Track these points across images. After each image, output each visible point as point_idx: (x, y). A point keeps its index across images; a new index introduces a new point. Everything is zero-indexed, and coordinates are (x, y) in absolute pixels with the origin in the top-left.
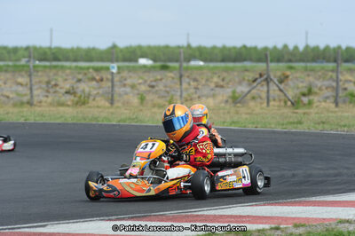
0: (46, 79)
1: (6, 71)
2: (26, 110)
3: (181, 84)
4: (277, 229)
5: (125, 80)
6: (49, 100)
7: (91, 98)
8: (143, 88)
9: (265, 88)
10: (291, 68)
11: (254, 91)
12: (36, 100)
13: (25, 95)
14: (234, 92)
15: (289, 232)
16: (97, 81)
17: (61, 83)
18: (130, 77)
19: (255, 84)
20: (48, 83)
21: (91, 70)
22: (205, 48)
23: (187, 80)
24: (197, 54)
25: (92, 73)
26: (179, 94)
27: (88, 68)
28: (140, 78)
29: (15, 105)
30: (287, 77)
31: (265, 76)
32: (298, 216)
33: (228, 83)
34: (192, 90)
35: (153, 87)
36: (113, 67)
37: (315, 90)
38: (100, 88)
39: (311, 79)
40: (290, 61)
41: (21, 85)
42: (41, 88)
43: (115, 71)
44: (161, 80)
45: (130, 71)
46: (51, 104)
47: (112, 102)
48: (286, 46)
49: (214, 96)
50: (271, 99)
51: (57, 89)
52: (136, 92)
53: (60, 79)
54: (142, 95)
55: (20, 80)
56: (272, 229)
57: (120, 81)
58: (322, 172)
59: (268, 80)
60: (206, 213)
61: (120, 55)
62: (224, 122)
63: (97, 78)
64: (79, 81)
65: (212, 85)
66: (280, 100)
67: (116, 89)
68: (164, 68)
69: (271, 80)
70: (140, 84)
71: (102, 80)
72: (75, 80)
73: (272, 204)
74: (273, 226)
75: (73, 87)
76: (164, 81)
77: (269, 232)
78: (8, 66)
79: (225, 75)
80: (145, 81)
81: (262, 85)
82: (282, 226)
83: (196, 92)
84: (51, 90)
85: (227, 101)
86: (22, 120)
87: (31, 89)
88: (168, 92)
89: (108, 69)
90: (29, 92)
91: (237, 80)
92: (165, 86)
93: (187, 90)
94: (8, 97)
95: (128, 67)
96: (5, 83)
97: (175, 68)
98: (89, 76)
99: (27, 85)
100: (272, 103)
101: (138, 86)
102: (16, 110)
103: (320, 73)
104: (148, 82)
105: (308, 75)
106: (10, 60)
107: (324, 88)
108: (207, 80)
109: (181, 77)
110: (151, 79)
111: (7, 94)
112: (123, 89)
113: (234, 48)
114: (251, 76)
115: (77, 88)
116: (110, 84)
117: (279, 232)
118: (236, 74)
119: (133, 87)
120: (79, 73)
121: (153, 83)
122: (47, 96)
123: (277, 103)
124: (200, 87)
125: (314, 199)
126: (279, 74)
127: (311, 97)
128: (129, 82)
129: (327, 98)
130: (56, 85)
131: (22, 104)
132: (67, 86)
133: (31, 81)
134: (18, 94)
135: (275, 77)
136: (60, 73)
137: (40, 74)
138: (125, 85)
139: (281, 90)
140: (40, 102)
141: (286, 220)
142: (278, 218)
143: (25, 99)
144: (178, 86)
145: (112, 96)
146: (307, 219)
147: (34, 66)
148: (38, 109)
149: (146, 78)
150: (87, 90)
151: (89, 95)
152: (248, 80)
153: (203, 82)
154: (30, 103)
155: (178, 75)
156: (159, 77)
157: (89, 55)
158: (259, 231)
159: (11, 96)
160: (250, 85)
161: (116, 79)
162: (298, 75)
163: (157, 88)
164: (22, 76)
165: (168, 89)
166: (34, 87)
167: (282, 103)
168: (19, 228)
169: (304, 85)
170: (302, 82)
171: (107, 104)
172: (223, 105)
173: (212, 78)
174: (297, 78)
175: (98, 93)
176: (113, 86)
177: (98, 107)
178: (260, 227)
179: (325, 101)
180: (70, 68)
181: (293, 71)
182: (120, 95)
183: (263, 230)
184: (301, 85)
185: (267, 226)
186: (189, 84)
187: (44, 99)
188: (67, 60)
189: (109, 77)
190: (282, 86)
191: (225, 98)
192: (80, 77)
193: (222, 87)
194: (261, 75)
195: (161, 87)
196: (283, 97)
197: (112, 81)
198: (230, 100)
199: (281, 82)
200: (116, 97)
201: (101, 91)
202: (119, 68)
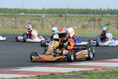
0: (21, 19)
1: (8, 17)
2: (14, 30)
3: (66, 22)
4: (96, 70)
5: (47, 20)
6: (22, 26)
7: (36, 26)
8: (53, 23)
9: (94, 23)
10: (102, 16)
11: (90, 24)
12: (17, 26)
13: (14, 25)
14: (83, 24)
15: (100, 71)
16: (38, 20)
17: (26, 21)
18: (49, 19)
19: (90, 22)
20: (22, 21)
21: (36, 17)
22: (74, 9)
23: (68, 20)
24: (71, 11)
25: (37, 18)
26: (65, 24)
27: (35, 16)
28: (52, 19)
29: (11, 28)
30: (101, 19)
31: (94, 19)
32: (103, 66)
33: (81, 21)
34: (70, 24)
35: (56, 22)
36: (43, 16)
37: (110, 23)
38: (39, 22)
39: (109, 20)
40: (102, 14)
41: (13, 21)
42: (19, 22)
43: (44, 17)
44: (59, 20)
45: (49, 17)
46: (23, 28)
47: (43, 27)
48: (101, 9)
49: (77, 25)
50: (96, 26)
51: (25, 23)
52: (51, 24)
53: (26, 19)
54: (53, 25)
55: (13, 20)
56: (94, 70)
57: (46, 20)
58: (111, 51)
59: (95, 20)
60: (72, 65)
61: (46, 12)
62: (80, 34)
63: (38, 19)
64: (32, 20)
65: (76, 22)
66: (99, 27)
67: (44, 23)
68: (61, 16)
69: (96, 20)
70: (52, 21)
71: (39, 20)
72: (31, 20)
73: (95, 62)
74: (95, 69)
75: (30, 22)
76: (60, 20)
77: (94, 71)
78: (9, 15)
79: (80, 18)
80: (54, 20)
81: (93, 22)
82: (98, 69)
83: (71, 24)
84: (23, 23)
85: (81, 27)
86: (13, 33)
87: (16, 23)
88: (61, 24)
89: (41, 16)
90: (15, 24)
91: (84, 20)
92: (61, 22)
93: (68, 23)
94: (8, 25)
95: (48, 16)
96: (7, 21)
97: (64, 16)
98: (35, 18)
99: (14, 21)
100: (96, 28)
101: (52, 22)
102: (11, 30)
103: (112, 18)
104: (55, 21)
105: (108, 19)
106: (9, 13)
107: (113, 23)
108: (75, 20)
109: (66, 19)
110: (56, 20)
111: (8, 24)
112: (47, 23)
113: (84, 9)
114: (89, 19)
115: (31, 22)
116: (42, 21)
117: (97, 71)
118: (84, 18)
119: (50, 22)
120: (32, 18)
121: (57, 21)
122: (21, 25)
123: (97, 28)
124: (72, 22)
125: (109, 60)
126: (98, 18)
127: (109, 26)
128: (48, 21)
129: (114, 26)
130: (24, 21)
131: (13, 28)
132: (28, 22)
133: (16, 20)
134: (12, 25)
135: (97, 19)
136: (26, 17)
137: (19, 18)
138: (47, 22)
139: (99, 24)
140: (19, 27)
141: (99, 67)
142: (96, 66)
143: (14, 26)
144: (65, 22)
145: (43, 25)
146: (106, 67)
147: (17, 15)
148: (18, 29)
149: (54, 19)
150: (35, 23)
151: (35, 25)
152: (88, 20)
153: (73, 21)
154: (16, 27)
155: (65, 18)
156: (58, 19)
157: (35, 11)
158: (90, 71)
159: (9, 25)
160: (89, 22)
161: (44, 19)
162: (105, 18)
163: (58, 23)
164: (13, 18)
165: (61, 23)
166: (17, 22)
167: (99, 28)
168: (10, 69)
169: (107, 22)
170: (106, 21)
171: (41, 28)
172: (79, 28)
173: (76, 19)
174: (104, 20)
175: (38, 24)
176: (43, 22)
177: (38, 29)
178: (91, 69)
179: (113, 27)
180: (29, 16)
181: (103, 17)
182: (45, 25)
183: (92, 70)
184: (106, 22)
185: (93, 69)
186: (68, 21)
187: (20, 26)
188: (28, 13)
189: (42, 19)
190: (99, 22)
191: (80, 26)
192: (32, 19)
193: (79, 22)
194: (92, 19)
195: (59, 22)
196: (99, 26)
197: (43, 20)
198: (82, 27)
199: (99, 21)
200: (44, 26)
201: (39, 24)
202: (45, 16)
